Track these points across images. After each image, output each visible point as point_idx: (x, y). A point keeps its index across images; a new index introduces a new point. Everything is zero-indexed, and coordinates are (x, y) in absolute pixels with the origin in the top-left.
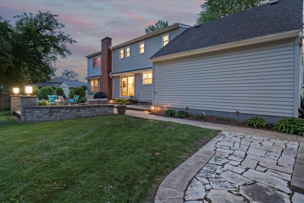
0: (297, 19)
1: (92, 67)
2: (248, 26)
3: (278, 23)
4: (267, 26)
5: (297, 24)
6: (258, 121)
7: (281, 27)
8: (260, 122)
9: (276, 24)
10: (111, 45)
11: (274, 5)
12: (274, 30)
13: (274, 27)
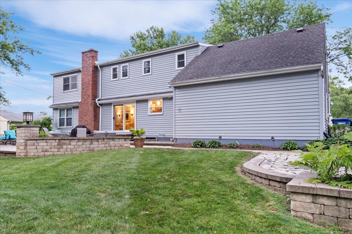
0: (319, 53)
1: (62, 90)
2: (278, 54)
3: (304, 55)
4: (295, 57)
5: (319, 59)
6: (291, 145)
7: (307, 59)
8: (293, 145)
9: (302, 56)
10: (97, 60)
11: (300, 33)
12: (301, 61)
13: (301, 59)
